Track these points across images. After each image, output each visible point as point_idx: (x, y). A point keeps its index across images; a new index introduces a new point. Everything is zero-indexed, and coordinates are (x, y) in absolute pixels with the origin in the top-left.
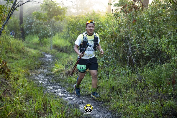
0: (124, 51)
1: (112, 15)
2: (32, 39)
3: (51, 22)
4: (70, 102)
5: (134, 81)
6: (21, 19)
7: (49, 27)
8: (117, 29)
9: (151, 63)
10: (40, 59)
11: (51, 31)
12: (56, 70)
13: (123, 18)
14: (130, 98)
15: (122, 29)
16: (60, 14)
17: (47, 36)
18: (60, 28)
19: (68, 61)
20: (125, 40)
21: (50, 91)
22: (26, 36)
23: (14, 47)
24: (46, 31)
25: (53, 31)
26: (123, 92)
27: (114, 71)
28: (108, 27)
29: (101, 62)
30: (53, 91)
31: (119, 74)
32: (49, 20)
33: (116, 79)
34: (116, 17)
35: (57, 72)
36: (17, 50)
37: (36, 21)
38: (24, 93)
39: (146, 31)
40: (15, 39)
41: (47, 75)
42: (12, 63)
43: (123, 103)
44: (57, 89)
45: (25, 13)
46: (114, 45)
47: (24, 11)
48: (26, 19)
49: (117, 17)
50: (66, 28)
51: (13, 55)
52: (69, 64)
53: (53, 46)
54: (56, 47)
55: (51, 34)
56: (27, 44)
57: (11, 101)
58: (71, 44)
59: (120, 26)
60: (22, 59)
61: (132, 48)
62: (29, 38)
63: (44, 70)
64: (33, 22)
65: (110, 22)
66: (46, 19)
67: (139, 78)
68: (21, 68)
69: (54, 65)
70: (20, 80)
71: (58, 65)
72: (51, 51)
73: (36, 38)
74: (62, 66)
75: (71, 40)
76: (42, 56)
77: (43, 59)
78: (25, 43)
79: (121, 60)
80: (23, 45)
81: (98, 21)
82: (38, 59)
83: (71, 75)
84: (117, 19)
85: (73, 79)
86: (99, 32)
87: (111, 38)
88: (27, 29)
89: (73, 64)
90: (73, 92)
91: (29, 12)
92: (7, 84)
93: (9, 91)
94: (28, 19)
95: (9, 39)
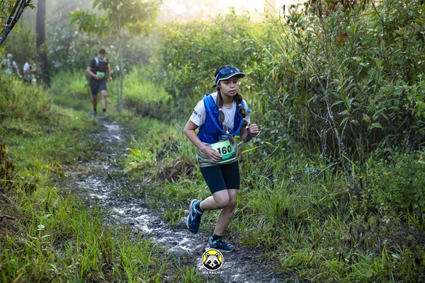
0: (312, 118)
2: (69, 83)
3: (120, 38)
4: (172, 250)
5: (339, 196)
6: (40, 29)
7: (114, 52)
8: (293, 58)
9: (384, 147)
10: (90, 136)
11: (120, 62)
12: (134, 165)
13: (312, 29)
14: (332, 241)
15: (308, 58)
16: (143, 17)
18: (144, 54)
19: (164, 141)
20: (317, 88)
21: (120, 221)
22: (52, 76)
23: (22, 103)
25: (124, 62)
26: (312, 225)
27: (286, 168)
28: (271, 52)
29: (251, 145)
30: (126, 220)
31: (299, 176)
32: (114, 33)
33: (294, 189)
34: (292, 26)
35: (137, 169)
36: (30, 111)
37: (80, 35)
38: (50, 224)
39: (373, 64)
40: (24, 84)
41: (109, 178)
42: (17, 145)
43: (311, 253)
44: (135, 214)
45: (50, 16)
46: (287, 100)
47: (47, 10)
48: (54, 31)
49: (297, 26)
50: (159, 54)
51: (20, 124)
52: (168, 148)
53: (124, 102)
54: (131, 103)
55: (118, 69)
56: (57, 95)
57: (17, 246)
58: (171, 97)
59: (305, 50)
60: (44, 136)
61: (335, 109)
62: (62, 79)
63: (100, 164)
64: (72, 37)
65: (275, 39)
66: (105, 31)
67: (352, 187)
68: (42, 160)
69: (129, 152)
70: (40, 190)
71: (138, 153)
72: (120, 116)
73: (80, 79)
74: (148, 154)
75: (173, 87)
76: (96, 128)
77: (99, 135)
78: (50, 93)
79: (303, 140)
80: (46, 99)
81: (244, 36)
82: (85, 136)
83: (173, 177)
84: (297, 33)
85: (178, 187)
86: (247, 64)
87: (279, 82)
88: (57, 55)
89: (179, 148)
90: (179, 224)
91: (60, 11)
92: (6, 202)
93: (11, 219)
94: (58, 29)
95: (10, 82)
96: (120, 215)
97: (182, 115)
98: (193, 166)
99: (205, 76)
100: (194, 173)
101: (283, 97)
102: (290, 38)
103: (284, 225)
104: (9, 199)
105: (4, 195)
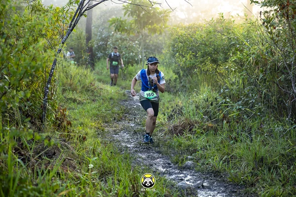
0: (280, 91)
3: (142, 36)
6: (89, 31)
7: (138, 46)
8: (267, 48)
11: (142, 52)
16: (159, 21)
17: (134, 62)
18: (159, 47)
19: (172, 107)
20: (284, 70)
22: (96, 62)
23: (77, 81)
24: (133, 52)
25: (145, 52)
26: (281, 169)
27: (261, 127)
28: (250, 44)
29: (235, 111)
31: (271, 133)
32: (138, 32)
33: (267, 143)
34: (266, 26)
36: (82, 86)
37: (115, 34)
38: (96, 164)
40: (78, 67)
41: (135, 133)
42: (74, 109)
43: (282, 189)
45: (95, 21)
46: (262, 79)
47: (93, 18)
48: (97, 32)
49: (270, 26)
50: (169, 47)
51: (75, 95)
52: (175, 112)
55: (141, 57)
56: (99, 75)
57: (75, 178)
58: (177, 76)
60: (91, 103)
62: (102, 64)
64: (109, 36)
65: (253, 36)
66: (132, 32)
68: (90, 120)
70: (89, 141)
74: (162, 117)
75: (178, 70)
76: (126, 98)
78: (94, 73)
79: (274, 107)
80: (92, 78)
81: (230, 34)
82: (118, 103)
83: (179, 132)
84: (270, 30)
85: (183, 140)
86: (233, 54)
87: (256, 66)
88: (99, 48)
89: (184, 112)
90: (184, 166)
91: (102, 18)
92: (68, 148)
93: (71, 160)
94: (100, 31)
95: (69, 66)
96: (143, 159)
97: (185, 89)
98: (193, 125)
99: (201, 62)
100: (194, 130)
101: (259, 76)
102: (265, 34)
103: (260, 169)
104: (69, 146)
105: (66, 144)
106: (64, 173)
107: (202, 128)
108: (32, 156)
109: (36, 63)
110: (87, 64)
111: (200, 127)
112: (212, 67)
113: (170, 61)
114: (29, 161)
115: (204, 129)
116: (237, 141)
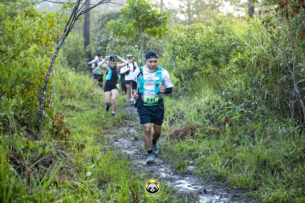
0: (283, 92)
1: (260, 22)
3: (142, 39)
6: (86, 35)
7: (138, 50)
8: (268, 48)
10: (122, 109)
11: (142, 56)
13: (281, 28)
14: (300, 183)
15: (279, 49)
16: (158, 23)
18: (159, 50)
19: (174, 112)
20: (285, 71)
23: (75, 87)
26: (285, 172)
27: (264, 130)
28: (251, 45)
29: (238, 113)
31: (274, 136)
32: (137, 36)
33: (270, 145)
34: (266, 26)
36: (80, 92)
37: (114, 39)
38: (95, 172)
40: (76, 74)
42: (72, 117)
43: (285, 192)
45: (93, 26)
46: (263, 80)
47: (91, 22)
48: (96, 37)
49: (270, 25)
50: (169, 50)
51: (74, 102)
52: (177, 117)
55: (141, 62)
57: (73, 187)
58: (178, 80)
59: (275, 42)
60: (90, 110)
61: (300, 85)
64: (108, 40)
65: (254, 36)
66: (131, 35)
68: (89, 127)
70: (88, 148)
75: (179, 73)
76: (126, 104)
79: (277, 109)
80: (91, 84)
81: (230, 34)
82: (118, 109)
83: (181, 137)
84: (270, 30)
85: (184, 145)
86: (233, 55)
87: (257, 67)
89: (185, 116)
90: (186, 171)
91: (100, 22)
92: (65, 157)
93: (69, 168)
94: (98, 35)
95: (67, 73)
96: (143, 165)
97: (187, 93)
98: (195, 129)
99: (202, 65)
100: (196, 134)
101: (260, 78)
102: (265, 33)
103: (263, 171)
104: (67, 154)
105: (63, 152)
106: (61, 182)
107: (204, 132)
108: (28, 165)
109: (28, 69)
110: (85, 70)
111: (202, 131)
112: (213, 70)
113: (171, 64)
114: (25, 170)
115: (206, 133)
116: (239, 144)
